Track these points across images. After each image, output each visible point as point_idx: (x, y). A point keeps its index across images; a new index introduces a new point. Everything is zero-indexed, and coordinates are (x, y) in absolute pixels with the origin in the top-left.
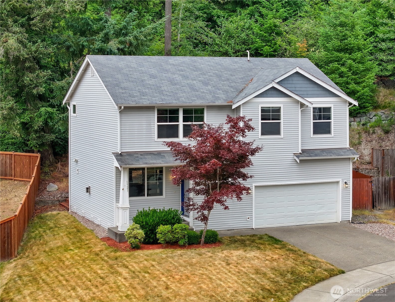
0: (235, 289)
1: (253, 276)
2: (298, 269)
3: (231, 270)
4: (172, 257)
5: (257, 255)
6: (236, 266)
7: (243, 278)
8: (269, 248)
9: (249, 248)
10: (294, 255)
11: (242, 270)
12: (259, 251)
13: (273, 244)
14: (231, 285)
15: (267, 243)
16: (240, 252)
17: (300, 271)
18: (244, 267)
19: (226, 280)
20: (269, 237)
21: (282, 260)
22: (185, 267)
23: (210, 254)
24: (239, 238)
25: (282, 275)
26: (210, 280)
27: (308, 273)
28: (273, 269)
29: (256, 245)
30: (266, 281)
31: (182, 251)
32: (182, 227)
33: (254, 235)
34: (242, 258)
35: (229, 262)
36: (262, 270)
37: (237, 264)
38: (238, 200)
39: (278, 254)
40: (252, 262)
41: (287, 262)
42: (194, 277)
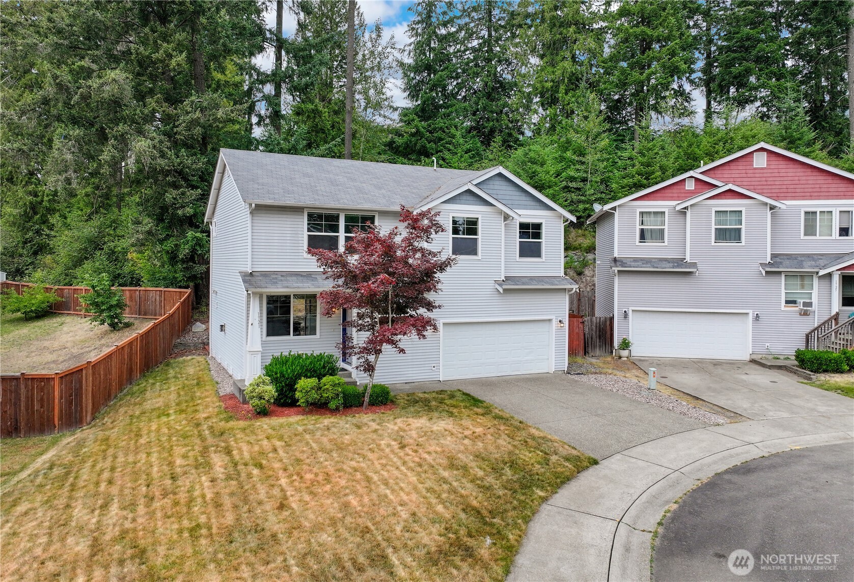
0: (413, 507)
1: (446, 474)
2: (521, 456)
3: (407, 458)
4: (312, 433)
5: (450, 427)
6: (416, 451)
7: (427, 478)
8: (466, 414)
9: (436, 414)
10: (507, 428)
11: (425, 460)
12: (451, 418)
13: (472, 407)
14: (405, 498)
15: (462, 404)
16: (421, 422)
17: (524, 460)
18: (429, 453)
19: (397, 484)
20: (464, 394)
21: (489, 436)
22: (329, 452)
23: (374, 426)
24: (421, 395)
25: (496, 470)
26: (368, 485)
27: (539, 466)
28: (477, 456)
29: (447, 408)
30: (469, 485)
31: (332, 420)
32: (333, 381)
33: (441, 392)
34: (426, 433)
35: (405, 442)
36: (459, 458)
37: (417, 445)
38: (419, 338)
39: (481, 425)
40: (442, 442)
41: (498, 441)
42: (340, 477)
